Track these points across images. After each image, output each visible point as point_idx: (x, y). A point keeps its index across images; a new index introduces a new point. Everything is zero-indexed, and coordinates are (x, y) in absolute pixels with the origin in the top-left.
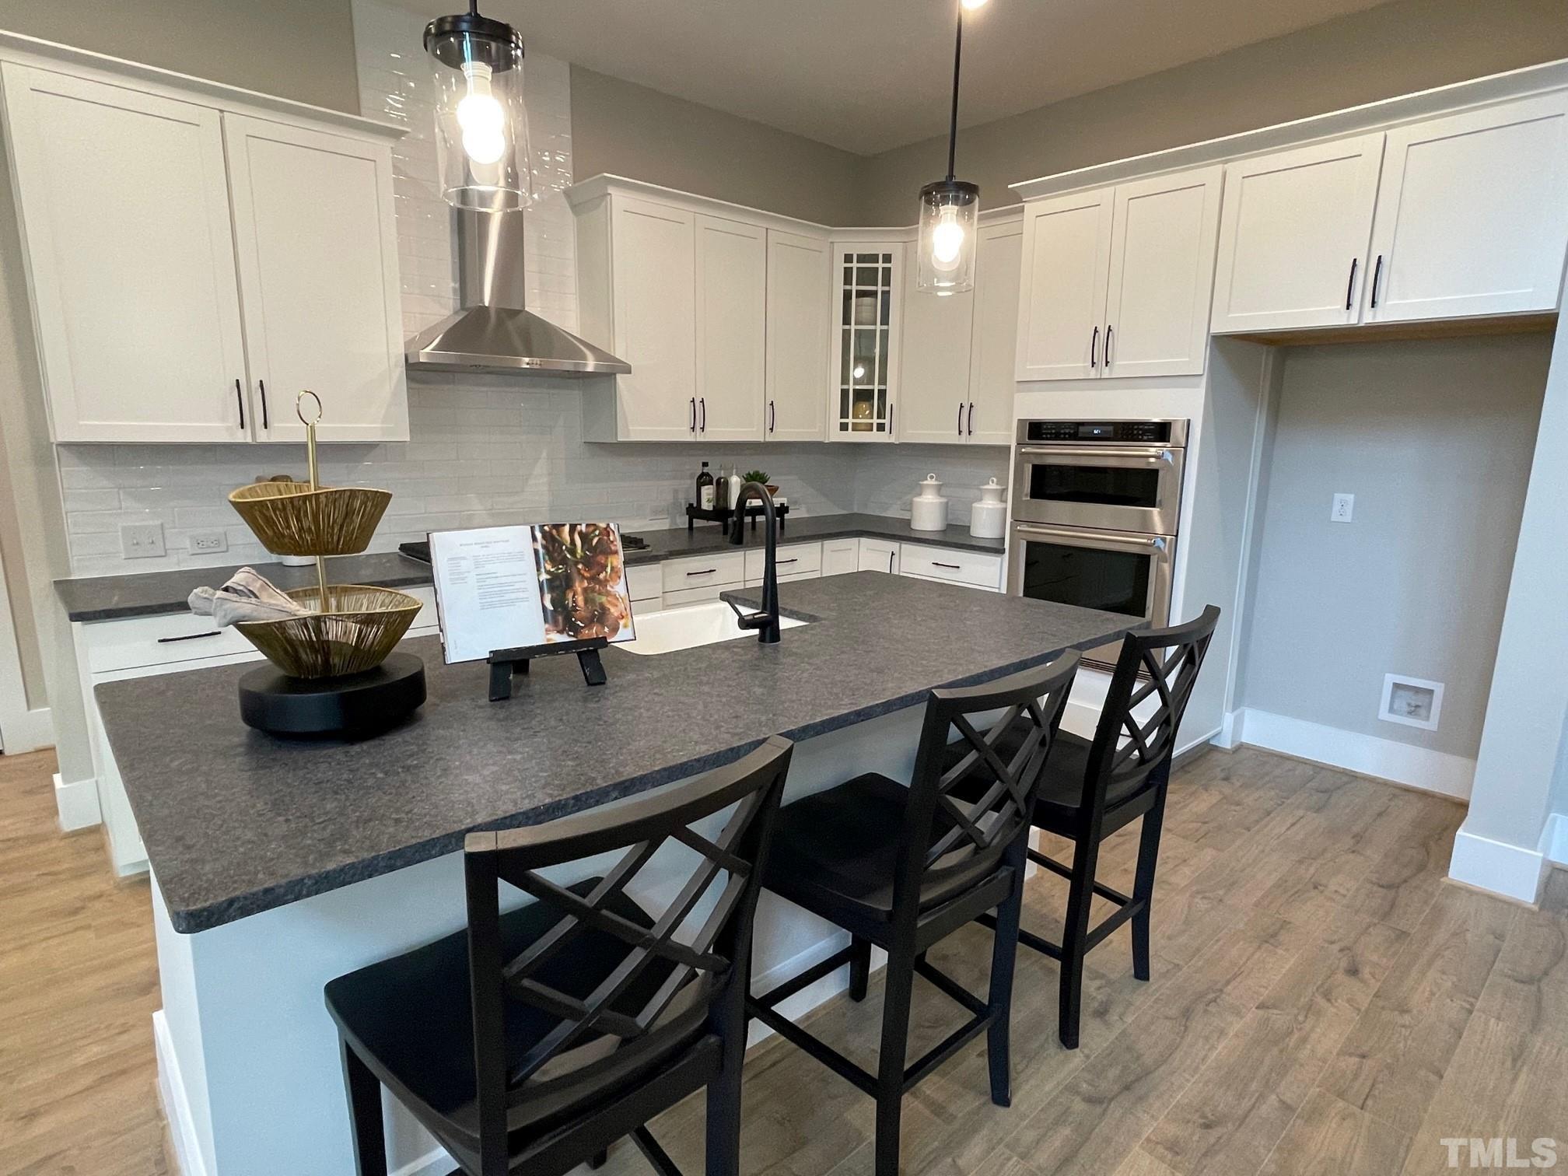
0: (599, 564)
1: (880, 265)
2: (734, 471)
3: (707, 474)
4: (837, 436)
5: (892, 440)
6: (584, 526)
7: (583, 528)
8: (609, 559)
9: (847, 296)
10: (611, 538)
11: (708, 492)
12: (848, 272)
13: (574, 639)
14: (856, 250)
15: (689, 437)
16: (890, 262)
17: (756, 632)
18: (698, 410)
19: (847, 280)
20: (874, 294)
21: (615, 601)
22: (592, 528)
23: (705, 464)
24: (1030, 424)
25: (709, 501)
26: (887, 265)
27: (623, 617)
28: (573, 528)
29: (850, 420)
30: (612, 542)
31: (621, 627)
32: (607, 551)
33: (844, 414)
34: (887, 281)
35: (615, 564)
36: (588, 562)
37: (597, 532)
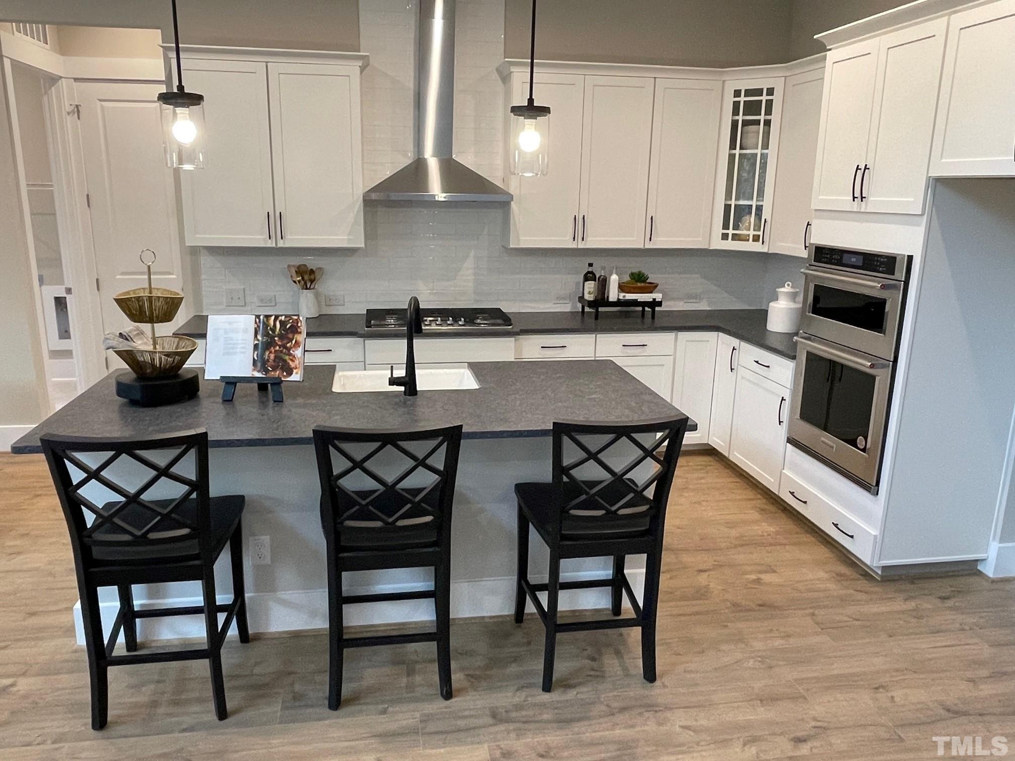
0: (288, 338)
1: (764, 98)
2: (614, 271)
3: (592, 273)
4: (718, 244)
5: (765, 250)
6: (283, 317)
7: (283, 318)
8: (295, 336)
9: (735, 124)
10: (299, 325)
11: (590, 286)
12: (736, 105)
13: (264, 376)
14: (743, 86)
15: (572, 245)
16: (773, 95)
17: (402, 389)
18: (580, 224)
19: (736, 112)
20: (757, 122)
21: (293, 359)
22: (288, 319)
23: (590, 265)
24: (816, 247)
25: (589, 293)
26: (770, 98)
27: (296, 368)
28: (277, 317)
29: (731, 232)
30: (299, 327)
31: (294, 373)
32: (295, 329)
33: (726, 226)
34: (769, 112)
35: (298, 338)
36: (281, 337)
37: (291, 321)
